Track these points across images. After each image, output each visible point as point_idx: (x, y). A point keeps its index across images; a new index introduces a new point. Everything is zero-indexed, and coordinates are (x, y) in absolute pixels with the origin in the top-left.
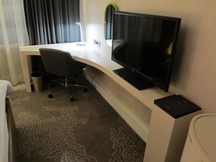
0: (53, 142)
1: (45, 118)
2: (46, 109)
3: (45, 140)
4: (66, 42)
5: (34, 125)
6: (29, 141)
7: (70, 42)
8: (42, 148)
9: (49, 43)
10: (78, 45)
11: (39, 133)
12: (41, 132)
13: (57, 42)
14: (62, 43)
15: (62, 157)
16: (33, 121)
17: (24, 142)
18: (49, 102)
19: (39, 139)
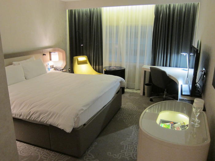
0: (134, 119)
1: (139, 109)
2: (143, 105)
3: (131, 117)
4: (176, 67)
5: (131, 110)
6: (123, 114)
7: (180, 67)
8: (127, 119)
9: (163, 66)
10: (184, 70)
11: (131, 113)
12: (132, 113)
13: (170, 66)
14: (173, 67)
15: (133, 126)
16: (132, 108)
17: (121, 113)
18: (148, 103)
19: (129, 115)
